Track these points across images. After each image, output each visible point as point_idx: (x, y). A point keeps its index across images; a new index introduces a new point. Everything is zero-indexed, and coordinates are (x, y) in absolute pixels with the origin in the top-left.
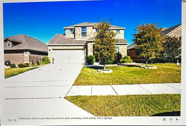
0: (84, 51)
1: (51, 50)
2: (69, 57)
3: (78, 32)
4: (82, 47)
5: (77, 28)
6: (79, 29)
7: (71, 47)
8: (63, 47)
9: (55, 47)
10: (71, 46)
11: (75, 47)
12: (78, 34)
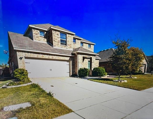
0: (68, 63)
1: (24, 58)
2: (51, 70)
3: (57, 38)
4: (68, 59)
5: (55, 31)
6: (58, 35)
7: (55, 57)
8: (44, 55)
9: (30, 54)
10: (54, 55)
11: (60, 57)
12: (57, 41)
